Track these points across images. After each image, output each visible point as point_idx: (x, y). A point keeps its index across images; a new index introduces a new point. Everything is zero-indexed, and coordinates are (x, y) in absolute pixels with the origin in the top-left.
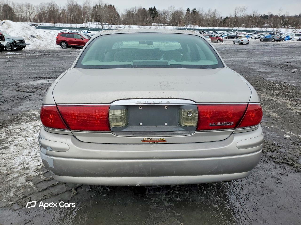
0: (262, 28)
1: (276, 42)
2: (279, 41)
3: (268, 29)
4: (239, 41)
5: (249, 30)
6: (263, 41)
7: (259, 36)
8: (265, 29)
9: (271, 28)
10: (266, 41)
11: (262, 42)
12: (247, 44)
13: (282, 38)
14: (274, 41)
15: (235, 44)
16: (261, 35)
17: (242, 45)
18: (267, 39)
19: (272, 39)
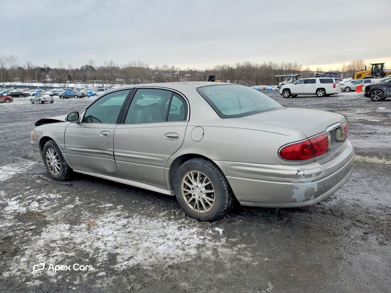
0: (45, 83)
1: (79, 99)
2: (82, 97)
3: (54, 85)
4: (40, 99)
5: (29, 85)
6: (64, 98)
7: (54, 93)
8: (50, 84)
9: (56, 83)
10: (67, 98)
11: (62, 100)
12: (52, 102)
13: (85, 94)
14: (77, 98)
15: (33, 103)
16: (56, 91)
17: (44, 104)
18: (69, 96)
19: (74, 95)
